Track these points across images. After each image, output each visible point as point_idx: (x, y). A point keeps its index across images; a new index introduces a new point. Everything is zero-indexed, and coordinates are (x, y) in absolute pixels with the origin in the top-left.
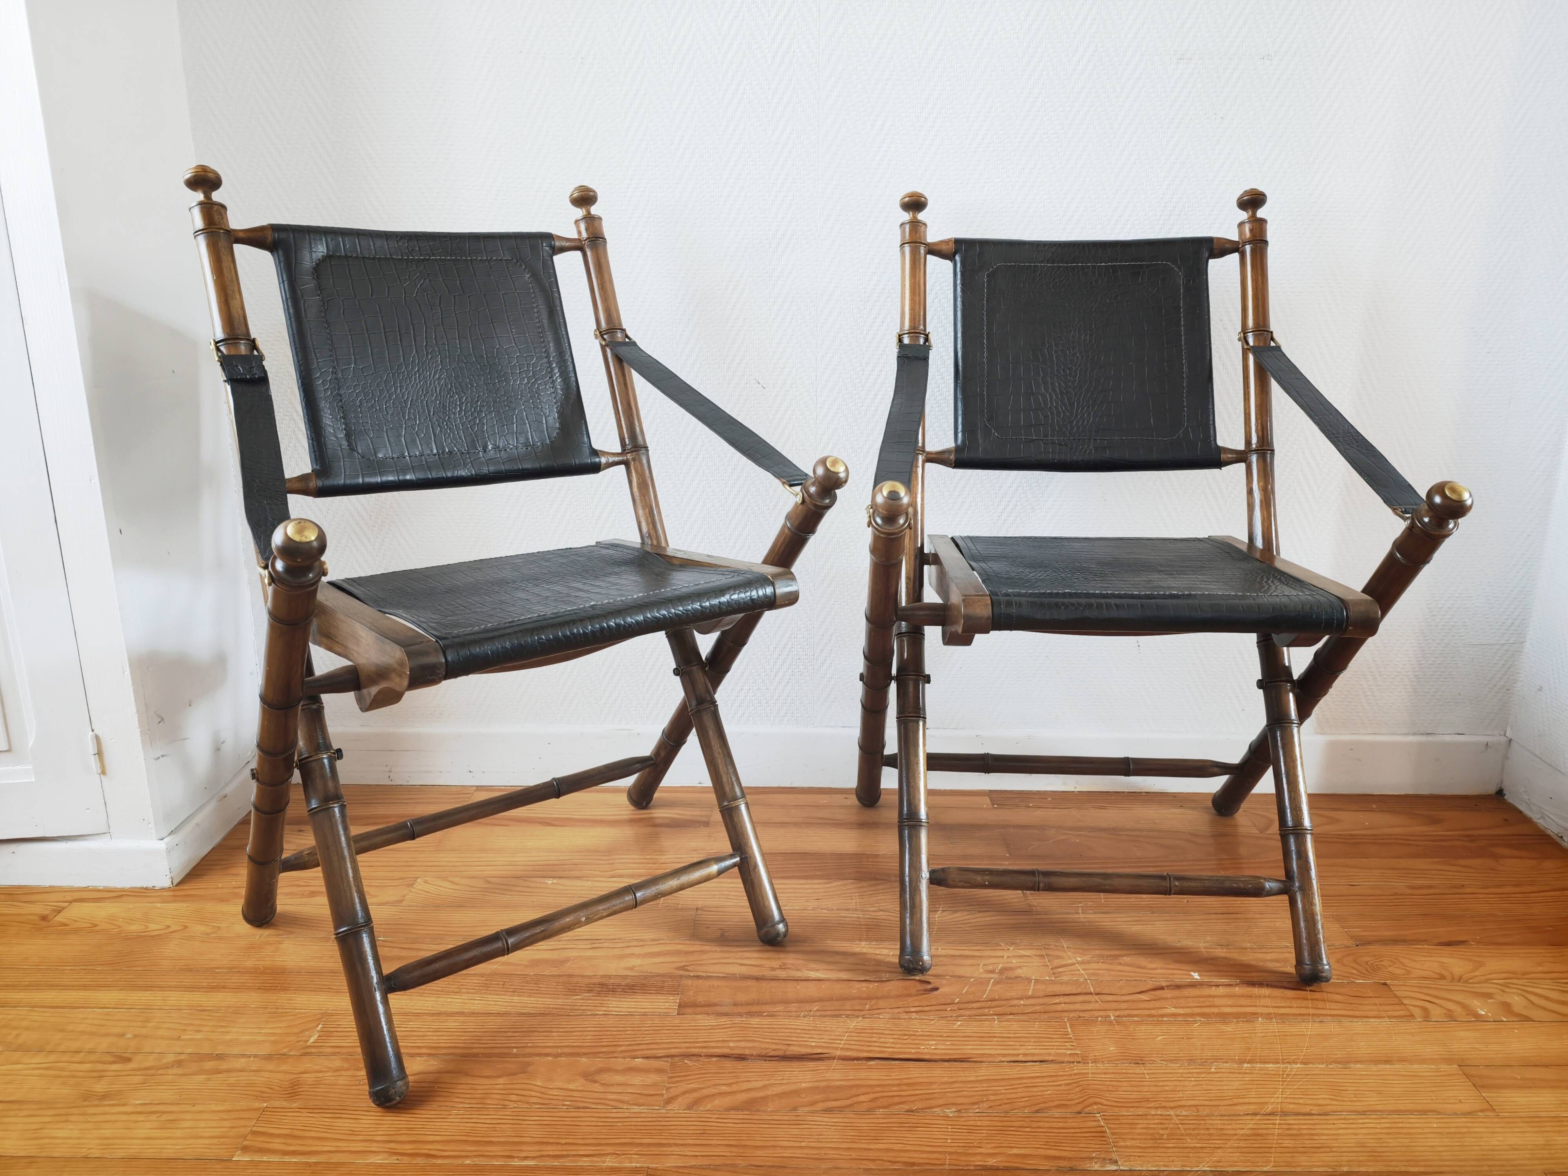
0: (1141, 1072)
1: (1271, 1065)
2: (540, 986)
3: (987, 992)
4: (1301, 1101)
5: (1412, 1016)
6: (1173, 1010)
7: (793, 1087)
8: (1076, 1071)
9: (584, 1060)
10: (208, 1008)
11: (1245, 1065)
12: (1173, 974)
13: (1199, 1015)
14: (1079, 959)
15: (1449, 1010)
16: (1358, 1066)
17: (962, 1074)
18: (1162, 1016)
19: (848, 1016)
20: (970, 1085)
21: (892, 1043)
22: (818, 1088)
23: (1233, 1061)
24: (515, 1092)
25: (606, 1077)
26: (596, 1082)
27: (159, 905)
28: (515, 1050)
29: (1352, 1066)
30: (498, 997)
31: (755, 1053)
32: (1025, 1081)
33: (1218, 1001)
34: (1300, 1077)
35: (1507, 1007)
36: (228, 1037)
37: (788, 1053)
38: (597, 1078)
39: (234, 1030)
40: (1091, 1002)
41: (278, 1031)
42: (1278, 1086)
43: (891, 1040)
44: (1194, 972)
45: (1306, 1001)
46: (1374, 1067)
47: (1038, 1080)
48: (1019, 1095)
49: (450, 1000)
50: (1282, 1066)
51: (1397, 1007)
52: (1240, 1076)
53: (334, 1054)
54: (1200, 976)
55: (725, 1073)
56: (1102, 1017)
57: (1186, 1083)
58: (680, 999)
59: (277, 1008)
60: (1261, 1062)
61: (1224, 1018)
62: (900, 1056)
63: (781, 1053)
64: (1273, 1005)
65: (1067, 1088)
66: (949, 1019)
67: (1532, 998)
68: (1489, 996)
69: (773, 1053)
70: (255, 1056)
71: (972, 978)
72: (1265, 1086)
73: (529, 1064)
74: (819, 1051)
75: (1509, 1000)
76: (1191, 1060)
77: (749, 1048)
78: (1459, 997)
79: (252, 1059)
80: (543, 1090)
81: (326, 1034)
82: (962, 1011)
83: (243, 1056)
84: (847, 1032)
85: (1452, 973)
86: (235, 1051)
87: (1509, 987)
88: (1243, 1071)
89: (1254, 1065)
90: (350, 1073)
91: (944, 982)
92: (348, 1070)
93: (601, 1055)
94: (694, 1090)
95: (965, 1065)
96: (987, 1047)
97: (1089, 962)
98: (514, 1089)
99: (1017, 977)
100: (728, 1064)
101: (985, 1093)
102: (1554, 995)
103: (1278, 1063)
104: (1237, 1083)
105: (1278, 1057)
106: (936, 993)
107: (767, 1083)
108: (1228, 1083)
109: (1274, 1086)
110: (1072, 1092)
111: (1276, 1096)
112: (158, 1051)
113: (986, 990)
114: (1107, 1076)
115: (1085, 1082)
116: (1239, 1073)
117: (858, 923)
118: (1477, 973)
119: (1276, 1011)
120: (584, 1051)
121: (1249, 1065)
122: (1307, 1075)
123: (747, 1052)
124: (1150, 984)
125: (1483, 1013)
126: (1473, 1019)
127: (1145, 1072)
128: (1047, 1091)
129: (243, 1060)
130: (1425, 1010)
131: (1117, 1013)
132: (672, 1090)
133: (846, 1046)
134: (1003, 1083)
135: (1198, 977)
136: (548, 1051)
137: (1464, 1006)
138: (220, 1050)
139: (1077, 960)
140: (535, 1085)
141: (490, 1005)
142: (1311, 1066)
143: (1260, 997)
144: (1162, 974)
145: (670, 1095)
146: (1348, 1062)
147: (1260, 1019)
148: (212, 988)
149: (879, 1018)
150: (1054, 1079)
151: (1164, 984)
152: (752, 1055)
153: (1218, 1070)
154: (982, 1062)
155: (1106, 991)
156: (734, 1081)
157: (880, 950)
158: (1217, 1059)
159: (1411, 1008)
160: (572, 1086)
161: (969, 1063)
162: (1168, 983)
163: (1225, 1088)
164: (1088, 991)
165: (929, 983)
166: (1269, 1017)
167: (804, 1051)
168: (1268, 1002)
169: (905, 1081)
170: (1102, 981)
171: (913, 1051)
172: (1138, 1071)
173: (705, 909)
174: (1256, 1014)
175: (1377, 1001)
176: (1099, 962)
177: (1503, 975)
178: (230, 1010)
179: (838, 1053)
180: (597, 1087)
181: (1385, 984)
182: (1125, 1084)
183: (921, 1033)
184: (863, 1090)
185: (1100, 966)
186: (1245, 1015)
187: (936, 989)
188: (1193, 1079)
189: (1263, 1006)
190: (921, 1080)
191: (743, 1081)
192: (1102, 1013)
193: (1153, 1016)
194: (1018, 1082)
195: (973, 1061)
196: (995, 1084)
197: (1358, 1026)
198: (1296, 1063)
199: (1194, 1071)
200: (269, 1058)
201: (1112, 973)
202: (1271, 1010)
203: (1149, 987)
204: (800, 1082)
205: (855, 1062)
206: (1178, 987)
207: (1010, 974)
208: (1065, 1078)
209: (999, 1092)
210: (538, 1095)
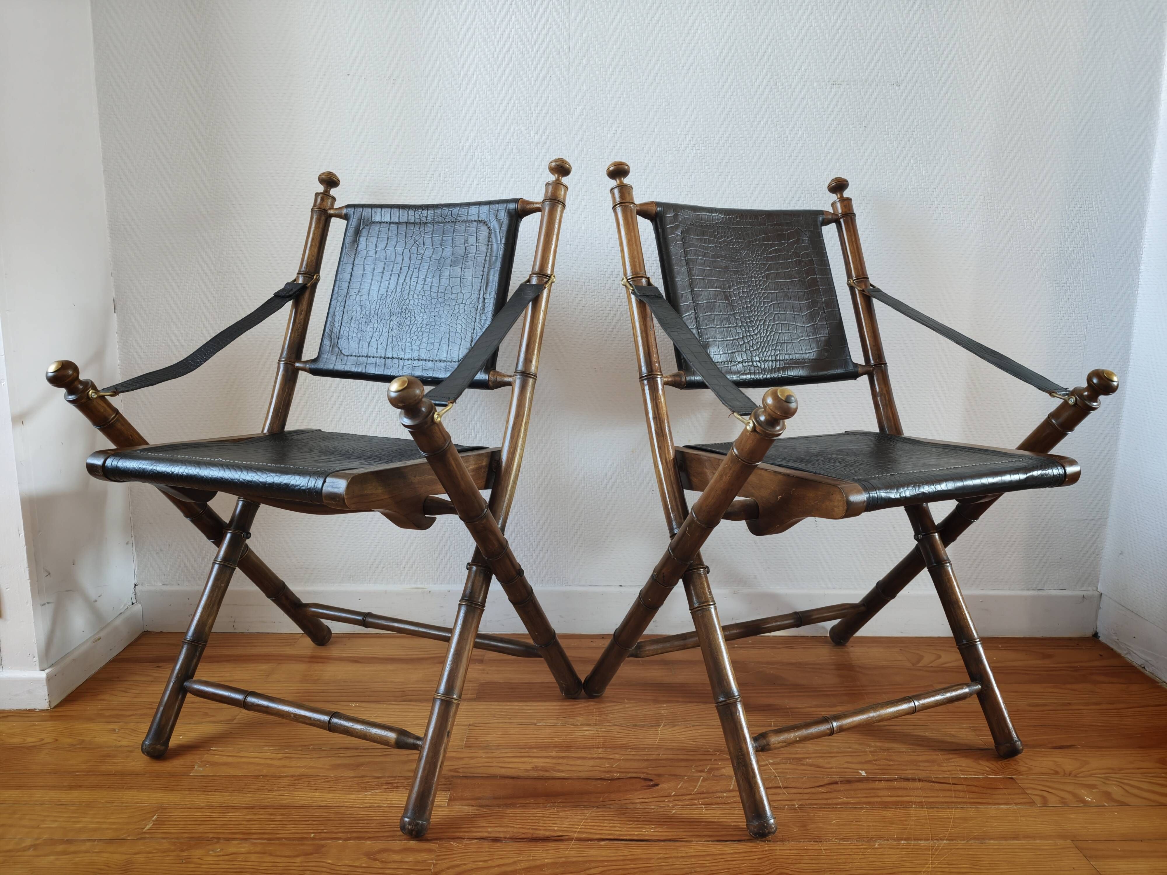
0: (819, 848)
1: (923, 842)
2: (338, 784)
3: (697, 787)
4: (947, 870)
5: (1034, 802)
6: (845, 800)
7: (539, 863)
8: (767, 848)
9: (368, 843)
10: (65, 803)
11: (902, 842)
12: (845, 772)
13: (866, 803)
14: (771, 761)
15: (1062, 798)
16: (992, 842)
17: (675, 851)
18: (837, 804)
19: (585, 807)
20: (681, 860)
21: (620, 827)
22: (557, 863)
23: (893, 839)
24: (310, 868)
25: (385, 856)
26: (376, 860)
27: (37, 723)
28: (312, 835)
29: (987, 841)
30: (303, 793)
31: (508, 836)
32: (725, 856)
33: (881, 793)
34: (946, 851)
35: (1108, 795)
36: (79, 826)
37: (535, 836)
38: (378, 856)
39: (85, 820)
40: (780, 794)
41: (121, 821)
42: (928, 858)
43: (619, 825)
44: (862, 770)
45: (950, 792)
46: (1004, 843)
47: (736, 856)
48: (720, 867)
49: (263, 796)
50: (931, 842)
51: (1022, 796)
52: (898, 850)
53: (164, 839)
54: (866, 773)
55: (483, 852)
56: (788, 805)
57: (855, 857)
58: (450, 794)
59: (123, 803)
60: (914, 840)
61: (885, 805)
62: (625, 838)
63: (529, 836)
64: (924, 795)
65: (760, 861)
66: (667, 808)
67: (1127, 788)
68: (1093, 787)
69: (523, 836)
70: (99, 840)
71: (685, 776)
72: (918, 858)
73: (323, 846)
74: (561, 834)
75: (1109, 790)
76: (859, 838)
77: (503, 832)
78: (1070, 788)
79: (96, 843)
80: (333, 867)
81: (159, 823)
82: (677, 802)
83: (89, 840)
84: (584, 819)
85: (1064, 771)
86: (83, 836)
87: (1109, 780)
88: (900, 847)
89: (910, 842)
90: (175, 853)
91: (663, 779)
92: (174, 851)
93: (382, 839)
94: (457, 866)
95: (677, 844)
96: (696, 830)
97: (779, 763)
98: (309, 866)
99: (721, 775)
100: (486, 845)
101: (693, 866)
102: (1145, 786)
103: (928, 840)
104: (895, 856)
105: (928, 836)
106: (656, 788)
107: (516, 859)
108: (888, 856)
109: (925, 858)
110: (763, 864)
111: (927, 866)
112: (19, 837)
113: (696, 786)
114: (792, 852)
115: (774, 857)
116: (898, 848)
117: (597, 735)
118: (1083, 770)
119: (926, 799)
120: (369, 835)
121: (905, 842)
122: (951, 849)
123: (502, 835)
124: (827, 780)
125: (1090, 800)
126: (1082, 805)
127: (822, 848)
128: (743, 864)
129: (88, 844)
130: (1043, 797)
131: (801, 803)
132: (438, 866)
133: (583, 830)
134: (708, 858)
135: (865, 774)
136: (340, 835)
137: (1074, 795)
138: (70, 836)
139: (769, 762)
140: (326, 863)
141: (297, 799)
142: (954, 842)
143: (914, 789)
144: (836, 772)
145: (436, 870)
146: (984, 839)
147: (914, 806)
148: (71, 787)
149: (610, 808)
150: (748, 854)
151: (838, 780)
152: (505, 838)
153: (881, 846)
154: (692, 841)
155: (793, 785)
156: (489, 858)
157: (613, 755)
158: (880, 838)
159: (1033, 797)
160: (356, 864)
161: (681, 843)
162: (842, 779)
163: (886, 860)
164: (778, 785)
165: (651, 780)
166: (921, 804)
167: (548, 834)
168: (920, 793)
169: (629, 857)
170: (789, 778)
171: (636, 833)
172: (816, 847)
173: (476, 725)
174: (911, 802)
175: (1005, 791)
176: (787, 763)
177: (1104, 771)
178: (84, 804)
179: (576, 835)
180: (377, 864)
181: (1012, 778)
182: (806, 858)
183: (643, 819)
184: (594, 865)
185: (788, 766)
186: (902, 803)
187: (657, 785)
188: (861, 853)
189: (916, 796)
190: (642, 856)
191: (497, 859)
192: (788, 803)
193: (829, 804)
194: (720, 857)
195: (684, 841)
196: (702, 858)
197: (992, 811)
198: (943, 840)
199: (862, 847)
200: (110, 841)
201: (798, 771)
202: (923, 799)
203: (826, 782)
204: (544, 859)
205: (589, 842)
206: (849, 782)
207: (717, 773)
208: (758, 853)
209: (705, 865)
210: (328, 870)
